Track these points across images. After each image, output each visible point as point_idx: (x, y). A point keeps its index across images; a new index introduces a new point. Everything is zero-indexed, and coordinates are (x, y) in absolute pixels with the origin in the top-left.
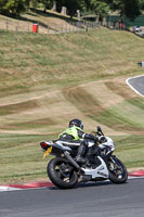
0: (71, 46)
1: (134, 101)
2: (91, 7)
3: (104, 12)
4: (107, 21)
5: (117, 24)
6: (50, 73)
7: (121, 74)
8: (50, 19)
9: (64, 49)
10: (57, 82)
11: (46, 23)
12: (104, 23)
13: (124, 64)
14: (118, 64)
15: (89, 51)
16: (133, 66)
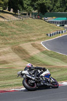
0: (15, 27)
1: (45, 52)
2: (24, 9)
3: (30, 11)
4: (32, 15)
5: (37, 17)
6: (6, 40)
7: (39, 39)
8: (5, 14)
9: (12, 28)
10: (9, 43)
11: (3, 16)
12: (31, 16)
13: (40, 35)
14: (37, 35)
15: (24, 29)
16: (44, 36)
